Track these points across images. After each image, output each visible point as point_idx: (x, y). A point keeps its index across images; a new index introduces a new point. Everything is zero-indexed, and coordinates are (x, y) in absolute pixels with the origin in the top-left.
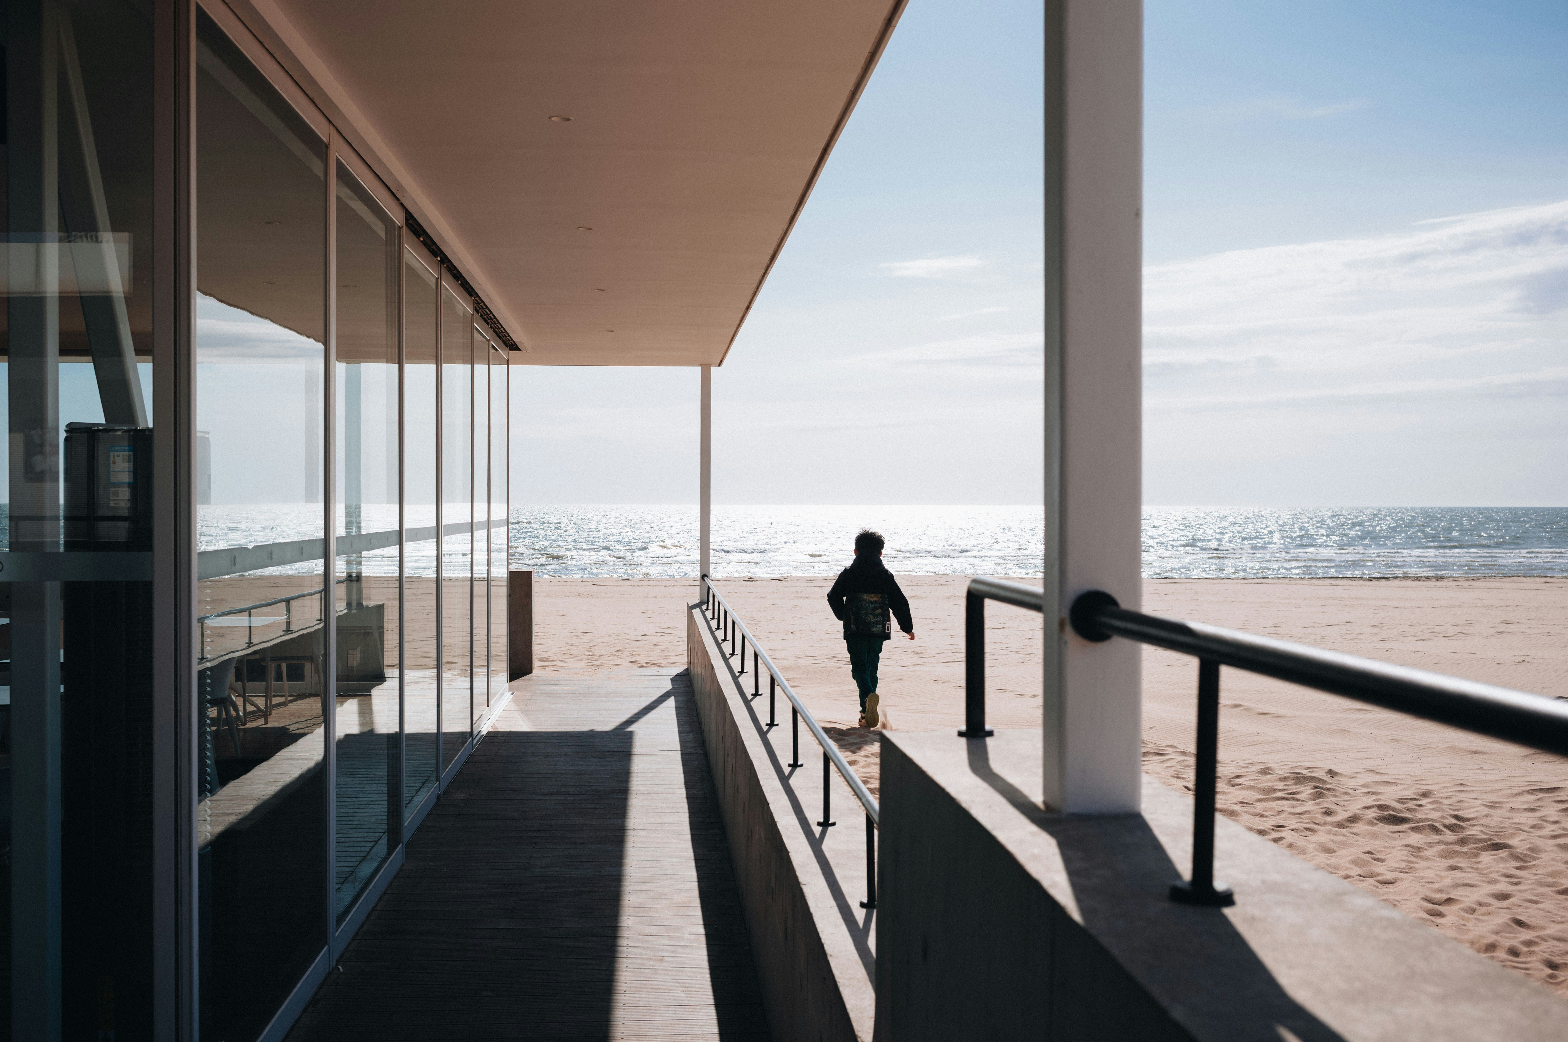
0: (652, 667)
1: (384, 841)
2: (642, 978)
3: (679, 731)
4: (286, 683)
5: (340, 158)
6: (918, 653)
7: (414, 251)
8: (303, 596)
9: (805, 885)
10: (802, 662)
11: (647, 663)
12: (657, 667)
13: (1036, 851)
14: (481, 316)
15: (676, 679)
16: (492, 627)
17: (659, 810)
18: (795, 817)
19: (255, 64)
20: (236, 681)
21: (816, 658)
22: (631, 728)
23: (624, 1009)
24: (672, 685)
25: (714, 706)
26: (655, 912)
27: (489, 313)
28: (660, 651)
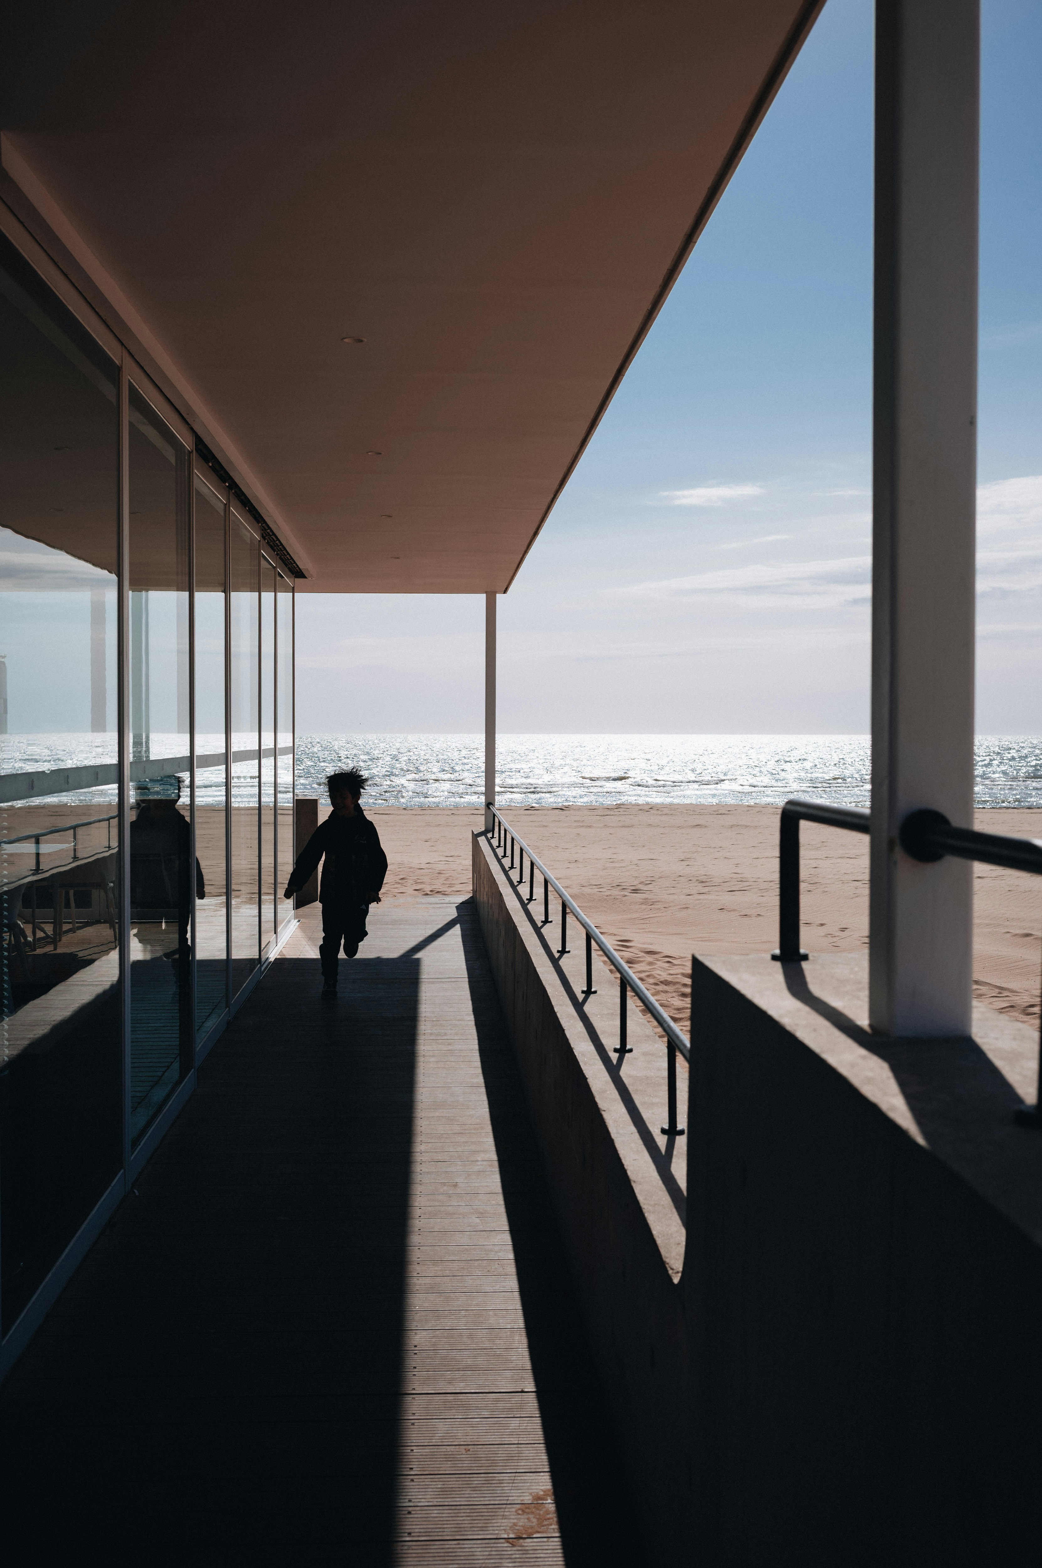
0: (437, 895)
1: (176, 1066)
2: (437, 1204)
3: (466, 958)
4: (73, 909)
5: (132, 380)
6: (703, 882)
7: (203, 476)
8: (90, 823)
9: (604, 1111)
10: (587, 890)
11: (431, 891)
12: (441, 896)
13: (870, 1074)
14: (268, 543)
15: (460, 907)
16: (279, 854)
17: (448, 1037)
18: (591, 1043)
19: (49, 284)
20: (23, 908)
21: (601, 886)
22: (418, 956)
23: (419, 1234)
24: (458, 912)
25: (503, 933)
26: (447, 1138)
27: (275, 539)
28: (444, 879)
